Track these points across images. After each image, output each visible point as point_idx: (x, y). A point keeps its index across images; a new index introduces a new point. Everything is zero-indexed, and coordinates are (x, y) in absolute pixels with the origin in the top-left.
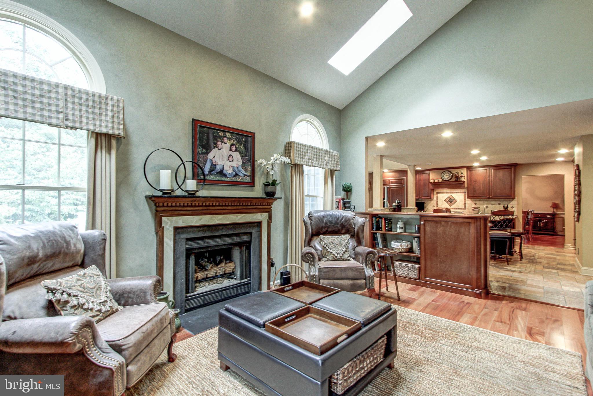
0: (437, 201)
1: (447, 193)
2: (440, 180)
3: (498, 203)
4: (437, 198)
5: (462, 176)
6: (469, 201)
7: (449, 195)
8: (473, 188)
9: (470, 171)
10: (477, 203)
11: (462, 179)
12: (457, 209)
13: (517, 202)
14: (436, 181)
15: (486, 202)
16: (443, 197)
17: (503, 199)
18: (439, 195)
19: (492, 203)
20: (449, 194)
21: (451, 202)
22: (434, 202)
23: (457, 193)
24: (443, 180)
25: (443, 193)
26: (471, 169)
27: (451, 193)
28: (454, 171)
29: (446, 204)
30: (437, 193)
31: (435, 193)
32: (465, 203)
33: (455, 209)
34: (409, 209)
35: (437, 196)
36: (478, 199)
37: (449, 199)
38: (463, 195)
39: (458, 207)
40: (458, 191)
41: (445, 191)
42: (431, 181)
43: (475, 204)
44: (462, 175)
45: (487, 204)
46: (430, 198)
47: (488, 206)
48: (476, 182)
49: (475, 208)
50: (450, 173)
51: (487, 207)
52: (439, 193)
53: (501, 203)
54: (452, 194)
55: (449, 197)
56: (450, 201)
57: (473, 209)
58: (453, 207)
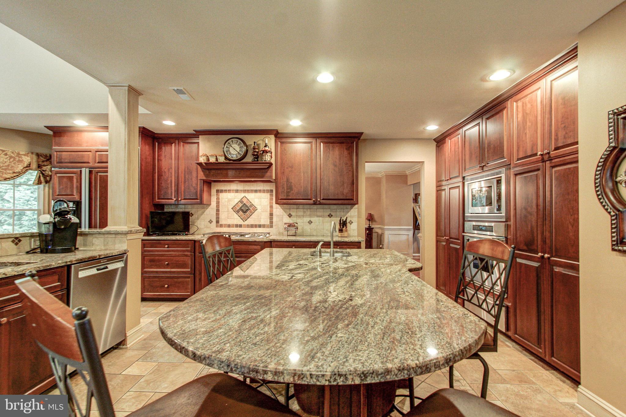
0: (218, 210)
1: (237, 191)
2: (222, 159)
3: (328, 214)
4: (218, 203)
5: (265, 152)
6: (278, 210)
7: (241, 195)
8: (288, 180)
9: (282, 143)
10: (292, 213)
11: (267, 158)
12: (256, 226)
13: (358, 211)
14: (212, 160)
15: (308, 213)
16: (229, 200)
17: (335, 207)
18: (222, 195)
19: (319, 214)
20: (243, 195)
21: (245, 212)
22: (211, 212)
23: (256, 191)
24: (226, 158)
25: (229, 191)
26: (284, 140)
27: (245, 191)
28: (250, 140)
29: (236, 216)
30: (218, 191)
31: (214, 191)
32: (271, 215)
33: (252, 226)
35: (218, 199)
36: (295, 206)
37: (241, 205)
38: (267, 195)
39: (258, 223)
40: (258, 188)
41: (233, 186)
42: (202, 160)
43: (290, 216)
44: (267, 148)
45: (310, 216)
46: (201, 203)
47: (313, 219)
48: (292, 167)
49: (290, 225)
50: (242, 144)
51: (310, 222)
52: (222, 191)
53: (332, 213)
54: (246, 195)
55: (241, 201)
56: (242, 210)
57: (286, 226)
58: (250, 221)
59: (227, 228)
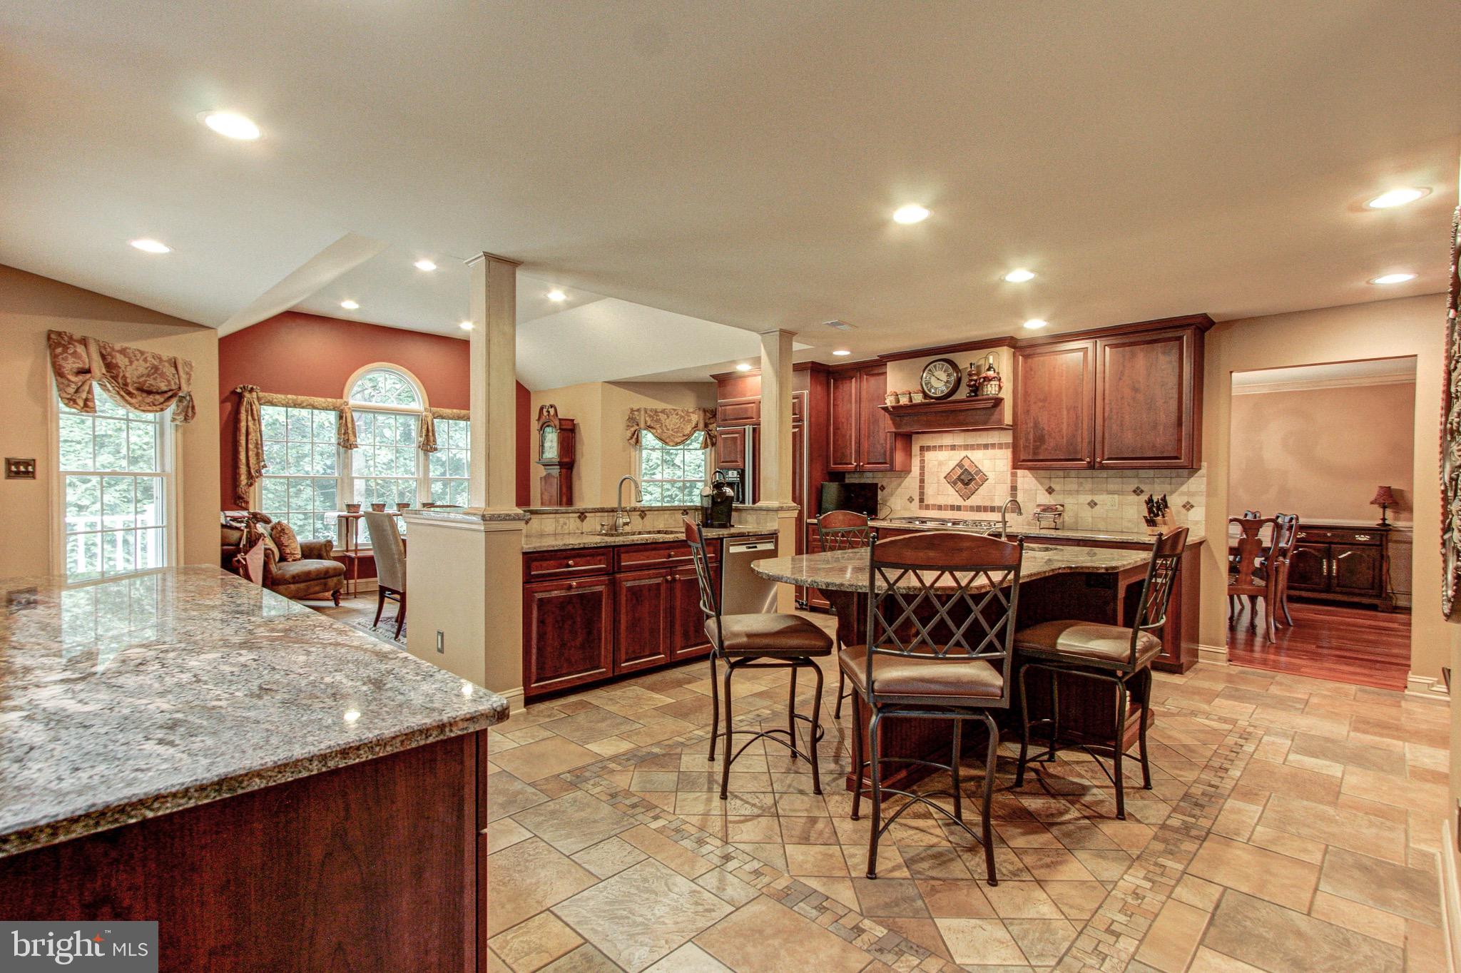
0: (922, 481)
1: (953, 448)
2: (918, 398)
3: (1133, 487)
4: (922, 468)
5: (987, 379)
6: (1026, 479)
7: (958, 455)
8: (1036, 425)
9: (1026, 357)
10: (1053, 486)
11: (991, 389)
12: (985, 509)
13: (1208, 484)
14: (904, 401)
15: (1088, 485)
16: (941, 464)
17: (1151, 472)
18: (929, 456)
19: (1111, 487)
20: (963, 453)
21: (967, 484)
22: (911, 482)
23: (986, 446)
24: (926, 396)
25: (941, 447)
26: (1028, 351)
27: (966, 447)
28: (964, 360)
29: (951, 490)
30: (922, 449)
31: (915, 449)
32: (1014, 488)
33: (978, 509)
34: (761, 509)
35: (922, 461)
36: (1061, 473)
37: (959, 471)
38: (1007, 454)
39: (988, 504)
40: (990, 441)
41: (947, 440)
42: (890, 402)
43: (1050, 491)
44: (991, 373)
45: (1092, 492)
46: (892, 469)
47: (1097, 498)
48: (1044, 400)
49: (1047, 509)
50: (951, 370)
51: (1093, 504)
52: (929, 448)
53: (1143, 487)
54: (969, 453)
55: (960, 465)
56: (962, 481)
57: (1038, 510)
58: (975, 500)
59: (936, 512)
